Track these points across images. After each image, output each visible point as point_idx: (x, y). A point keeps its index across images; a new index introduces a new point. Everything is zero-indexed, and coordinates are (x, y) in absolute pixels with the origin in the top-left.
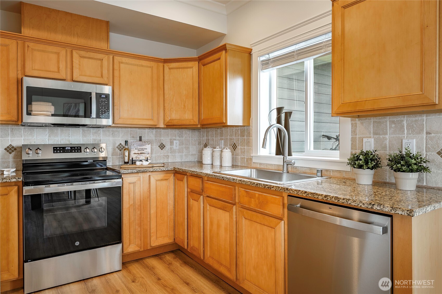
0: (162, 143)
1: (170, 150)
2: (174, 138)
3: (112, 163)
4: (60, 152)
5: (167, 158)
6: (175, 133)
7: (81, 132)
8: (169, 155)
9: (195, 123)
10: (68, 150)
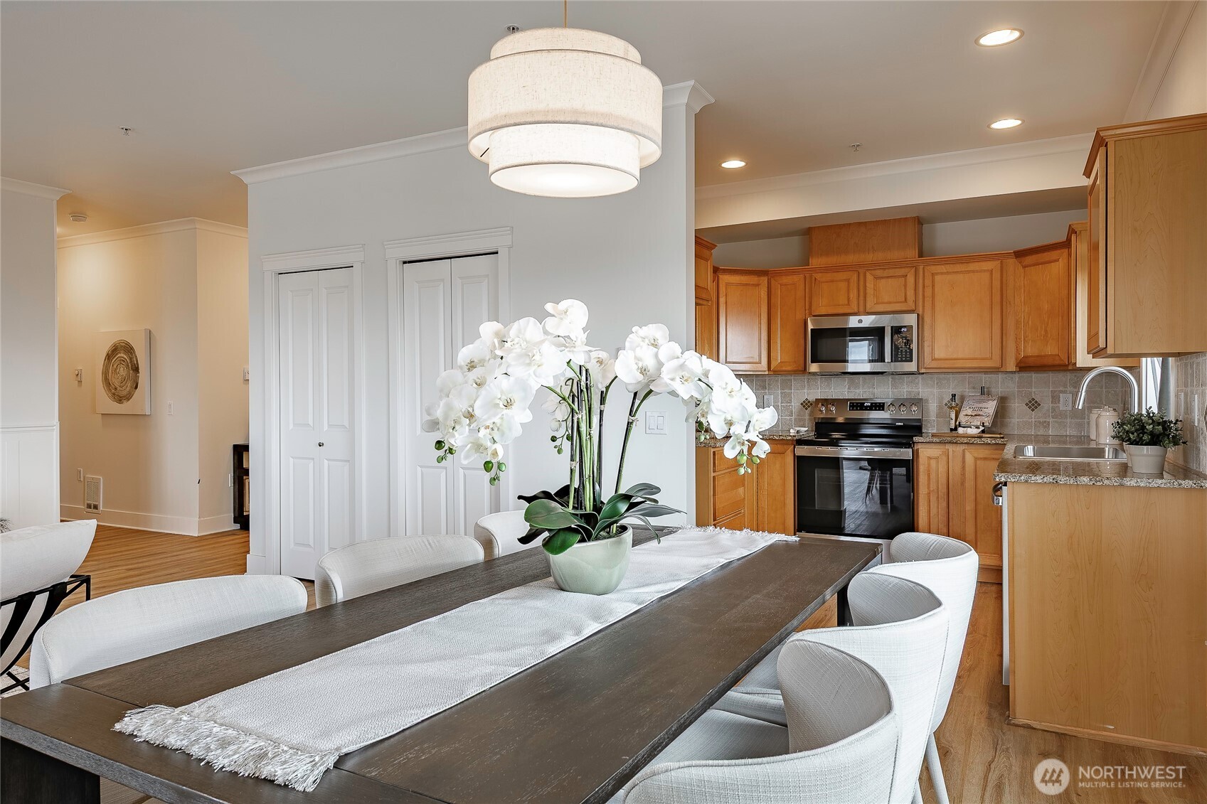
0: (1033, 399)
1: (1052, 413)
2: (1061, 389)
3: (937, 430)
4: (857, 410)
5: (1045, 427)
6: (1064, 379)
7: (890, 382)
8: (1049, 422)
9: (1062, 363)
10: (867, 406)
